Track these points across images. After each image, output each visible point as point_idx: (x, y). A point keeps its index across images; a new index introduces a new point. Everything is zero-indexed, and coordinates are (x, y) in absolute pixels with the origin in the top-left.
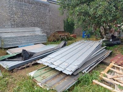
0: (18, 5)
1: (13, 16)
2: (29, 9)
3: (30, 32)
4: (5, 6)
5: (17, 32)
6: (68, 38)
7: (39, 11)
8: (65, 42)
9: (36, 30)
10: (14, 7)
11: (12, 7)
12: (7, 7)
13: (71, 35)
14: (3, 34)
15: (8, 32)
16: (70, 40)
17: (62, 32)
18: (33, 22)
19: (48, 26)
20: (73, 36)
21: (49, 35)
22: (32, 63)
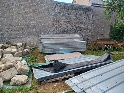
0: (62, 12)
1: (56, 23)
2: (71, 16)
3: (69, 39)
4: (51, 14)
5: (56, 38)
6: (114, 48)
7: (81, 17)
8: (109, 54)
9: (75, 37)
10: (58, 14)
11: (56, 15)
12: (52, 15)
13: (119, 44)
14: (45, 40)
15: (49, 39)
16: (117, 50)
17: (106, 40)
18: (74, 28)
19: (90, 32)
20: (122, 46)
21: (90, 43)
22: (63, 78)
